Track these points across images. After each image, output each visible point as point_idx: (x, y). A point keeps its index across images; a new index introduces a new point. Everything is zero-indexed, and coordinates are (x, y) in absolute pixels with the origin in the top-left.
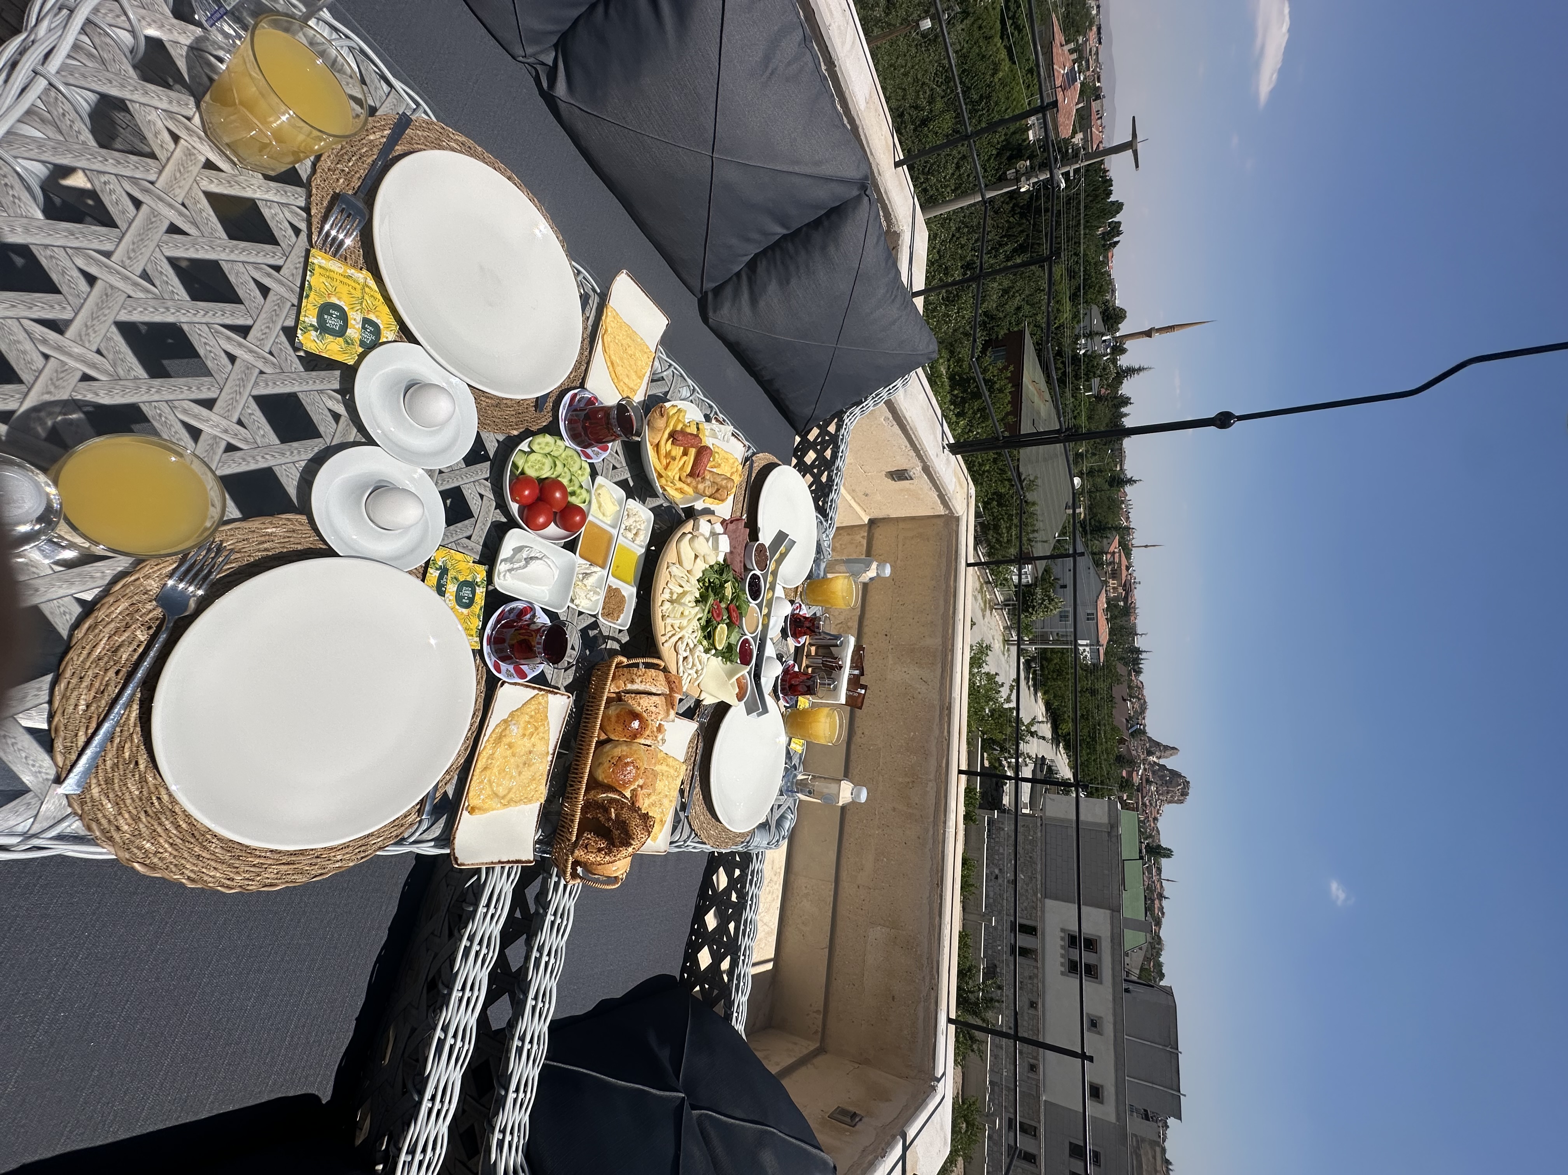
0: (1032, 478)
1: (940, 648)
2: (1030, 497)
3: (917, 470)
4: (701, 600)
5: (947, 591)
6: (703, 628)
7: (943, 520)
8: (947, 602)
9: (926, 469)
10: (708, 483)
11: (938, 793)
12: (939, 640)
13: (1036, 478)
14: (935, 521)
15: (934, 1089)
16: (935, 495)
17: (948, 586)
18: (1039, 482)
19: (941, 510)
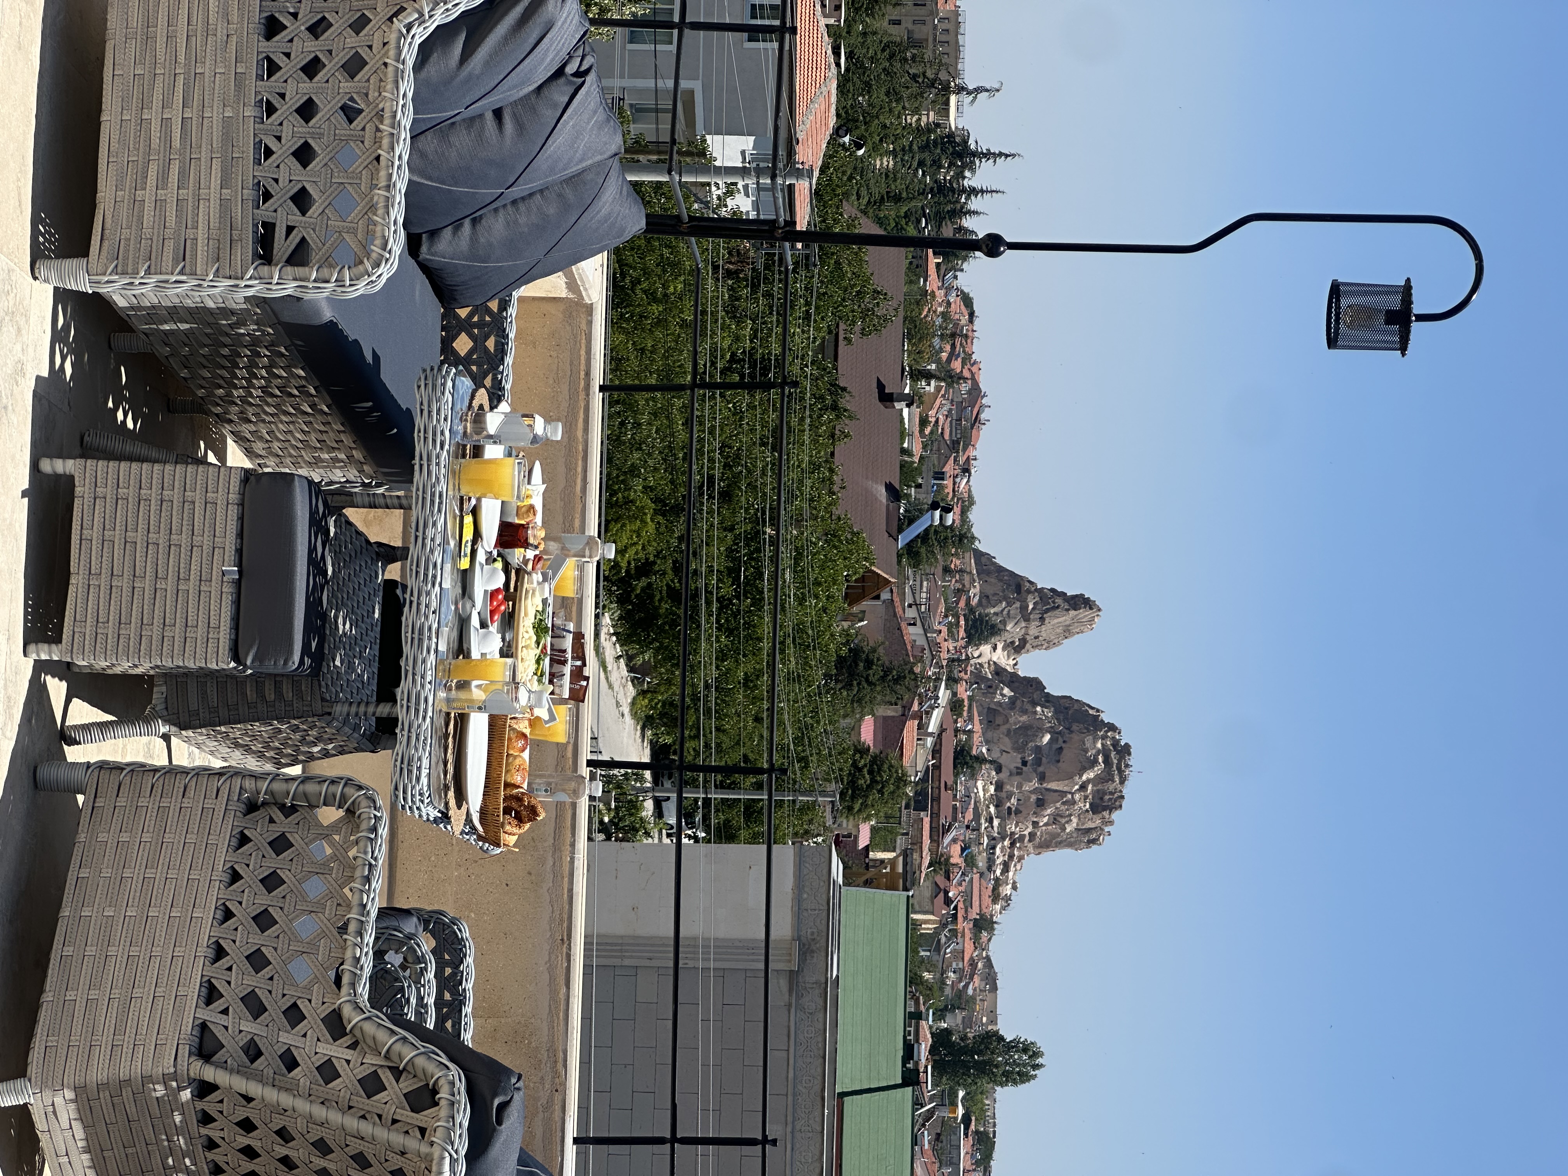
7: (562, 307)
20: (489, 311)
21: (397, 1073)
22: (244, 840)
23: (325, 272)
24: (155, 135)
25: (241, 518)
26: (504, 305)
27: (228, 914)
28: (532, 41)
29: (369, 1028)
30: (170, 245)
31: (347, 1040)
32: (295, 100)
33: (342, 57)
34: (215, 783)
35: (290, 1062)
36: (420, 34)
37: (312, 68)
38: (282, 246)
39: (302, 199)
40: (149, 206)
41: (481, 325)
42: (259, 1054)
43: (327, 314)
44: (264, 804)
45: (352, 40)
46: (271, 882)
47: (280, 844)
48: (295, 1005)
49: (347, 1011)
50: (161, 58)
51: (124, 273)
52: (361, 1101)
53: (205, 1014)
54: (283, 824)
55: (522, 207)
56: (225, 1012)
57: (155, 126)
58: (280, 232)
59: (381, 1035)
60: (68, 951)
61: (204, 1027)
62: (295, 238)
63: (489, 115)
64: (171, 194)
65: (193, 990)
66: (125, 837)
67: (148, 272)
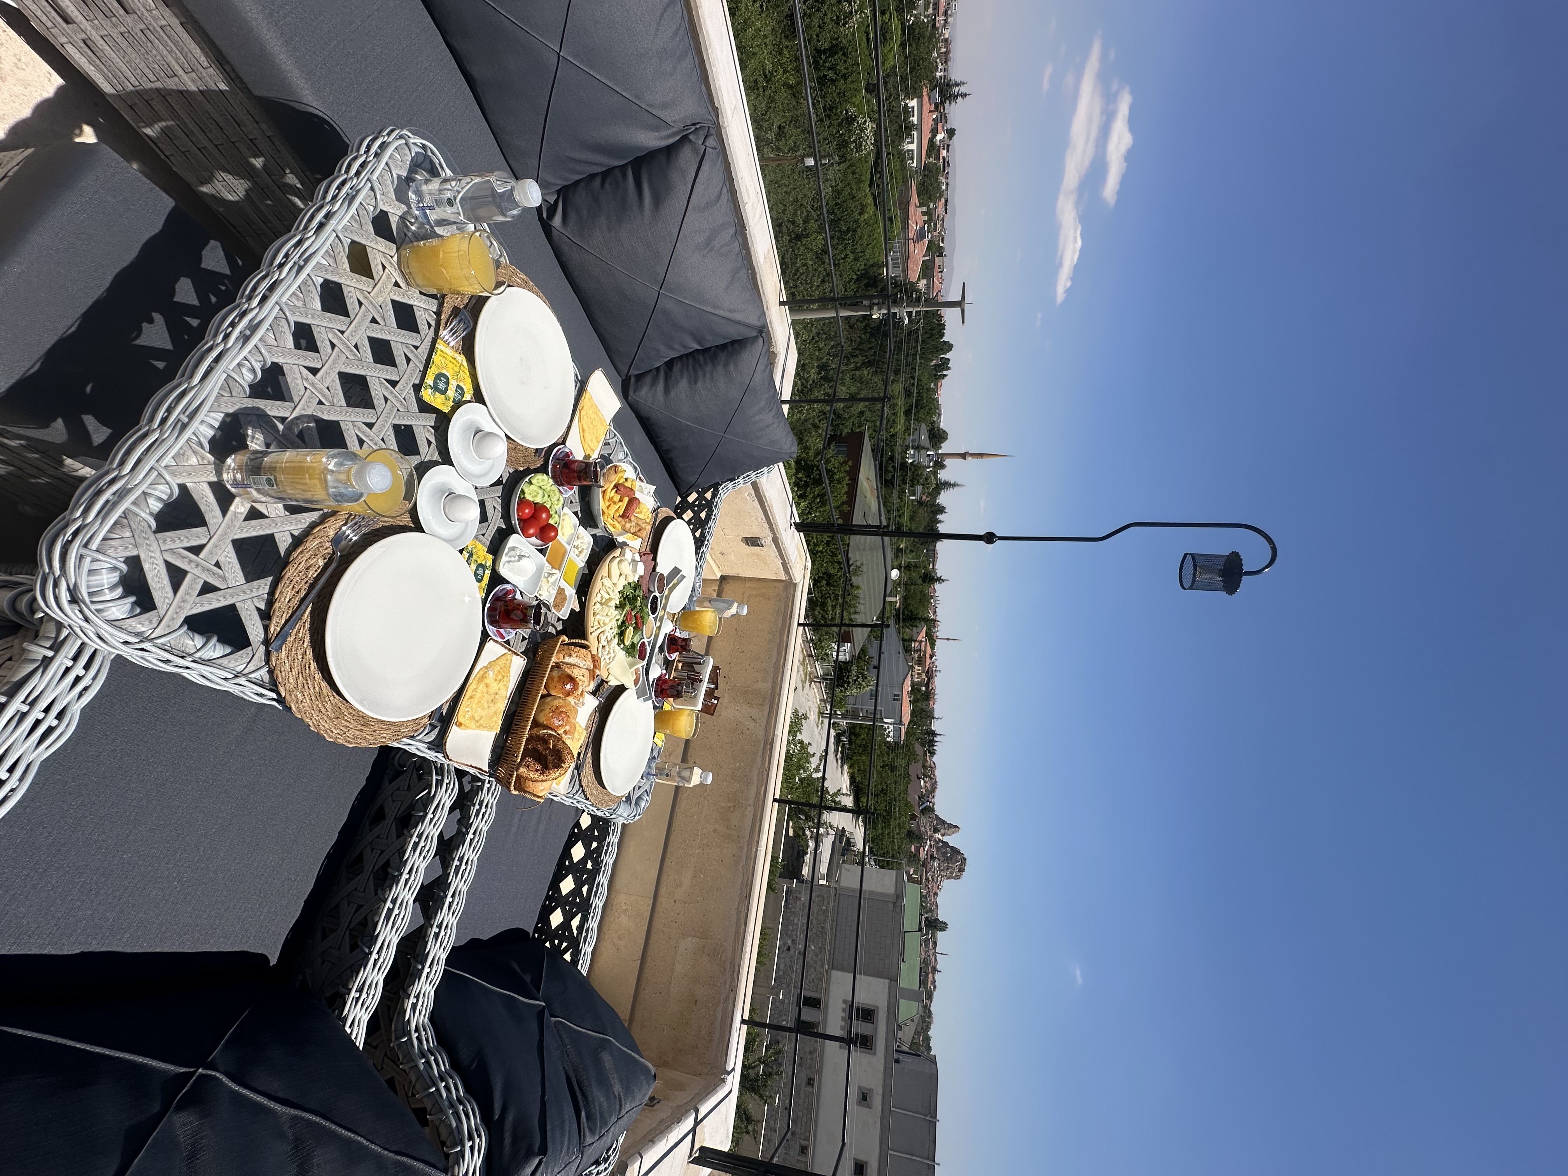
0: (858, 564)
1: (770, 692)
2: (855, 580)
3: (768, 540)
4: (620, 607)
5: (780, 645)
6: (619, 627)
7: (783, 584)
8: (779, 654)
9: (775, 540)
10: (633, 524)
11: (755, 816)
12: (770, 685)
13: (862, 564)
14: (777, 584)
15: (724, 1081)
16: (779, 562)
17: (781, 640)
18: (864, 568)
19: (783, 576)
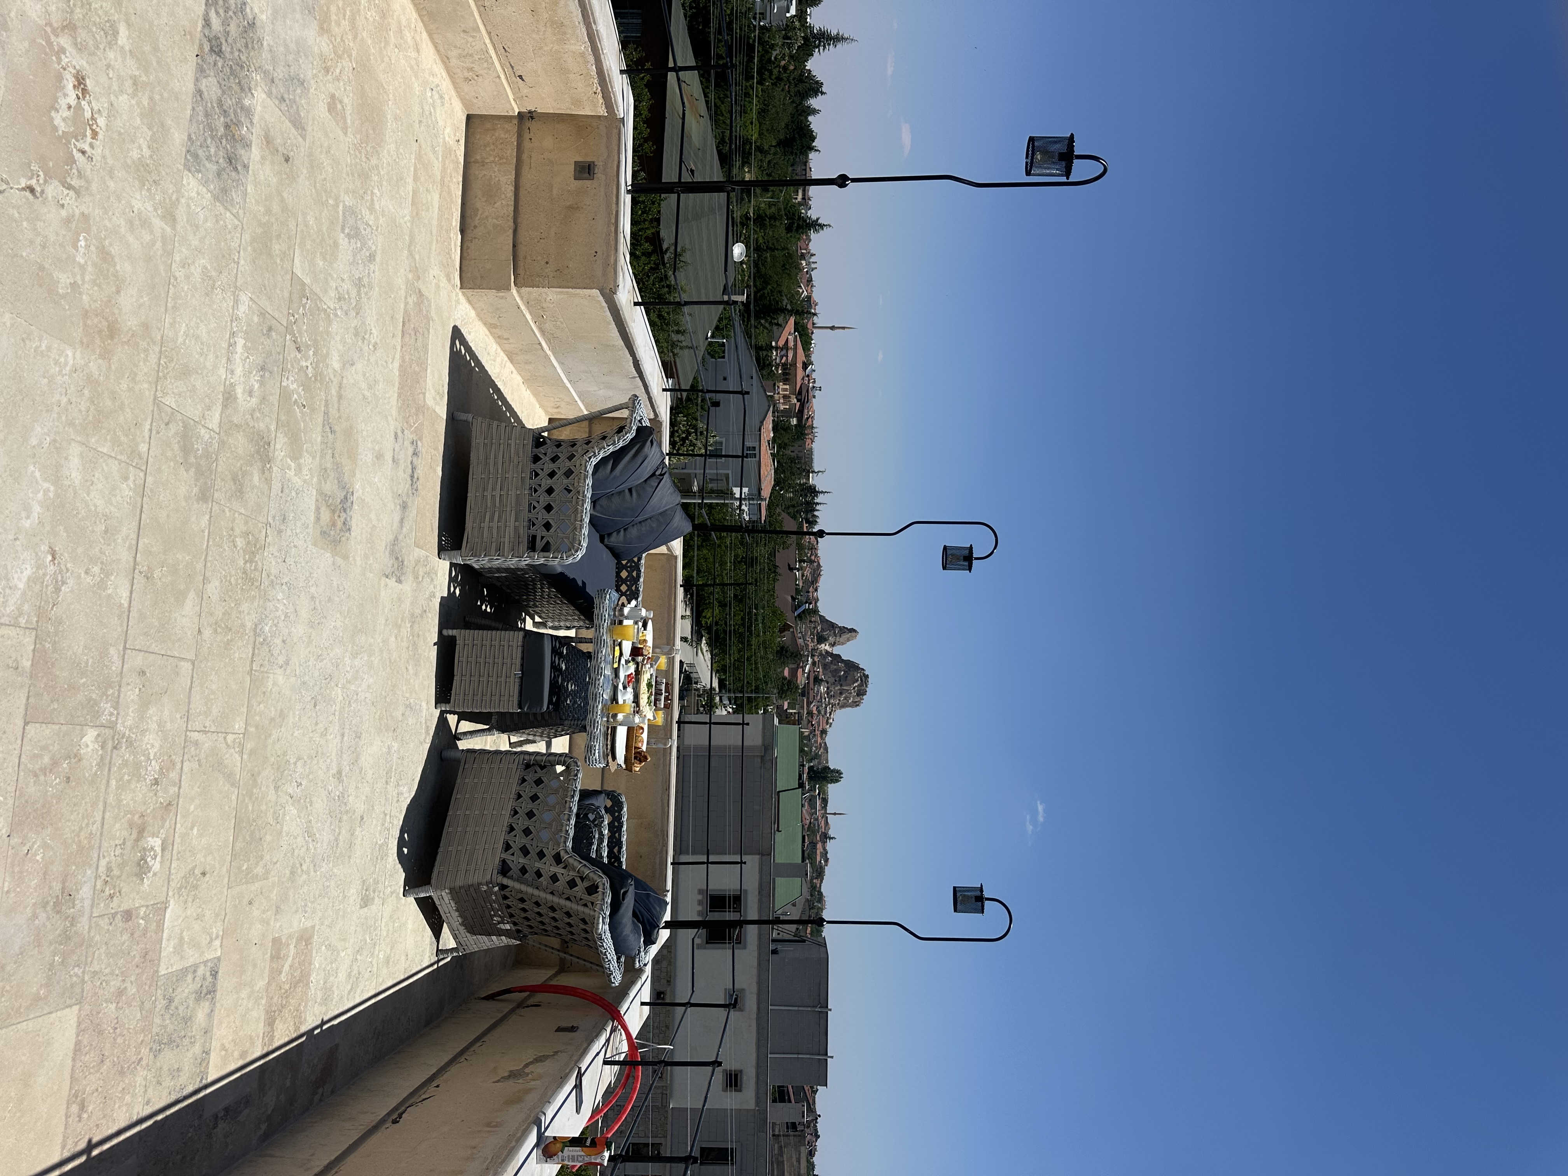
5: (670, 607)
14: (662, 557)
18: (685, 255)
20: (634, 562)
21: (582, 879)
22: (524, 780)
23: (556, 554)
24: (489, 501)
25: (523, 652)
26: (640, 559)
27: (516, 813)
28: (639, 463)
29: (571, 861)
30: (494, 544)
31: (562, 865)
32: (545, 487)
33: (563, 470)
34: (513, 757)
35: (539, 874)
36: (594, 461)
37: (552, 475)
38: (539, 544)
39: (547, 526)
40: (486, 530)
41: (631, 567)
42: (526, 872)
43: (559, 570)
44: (533, 764)
45: (568, 464)
46: (534, 798)
47: (539, 782)
48: (542, 851)
49: (562, 853)
50: (492, 471)
51: (475, 556)
52: (568, 892)
53: (504, 856)
54: (540, 773)
55: (643, 524)
56: (513, 854)
57: (489, 498)
58: (538, 539)
59: (576, 864)
60: (450, 829)
61: (504, 862)
62: (544, 541)
63: (627, 491)
64: (495, 524)
65: (500, 845)
66: (476, 780)
67: (485, 556)
